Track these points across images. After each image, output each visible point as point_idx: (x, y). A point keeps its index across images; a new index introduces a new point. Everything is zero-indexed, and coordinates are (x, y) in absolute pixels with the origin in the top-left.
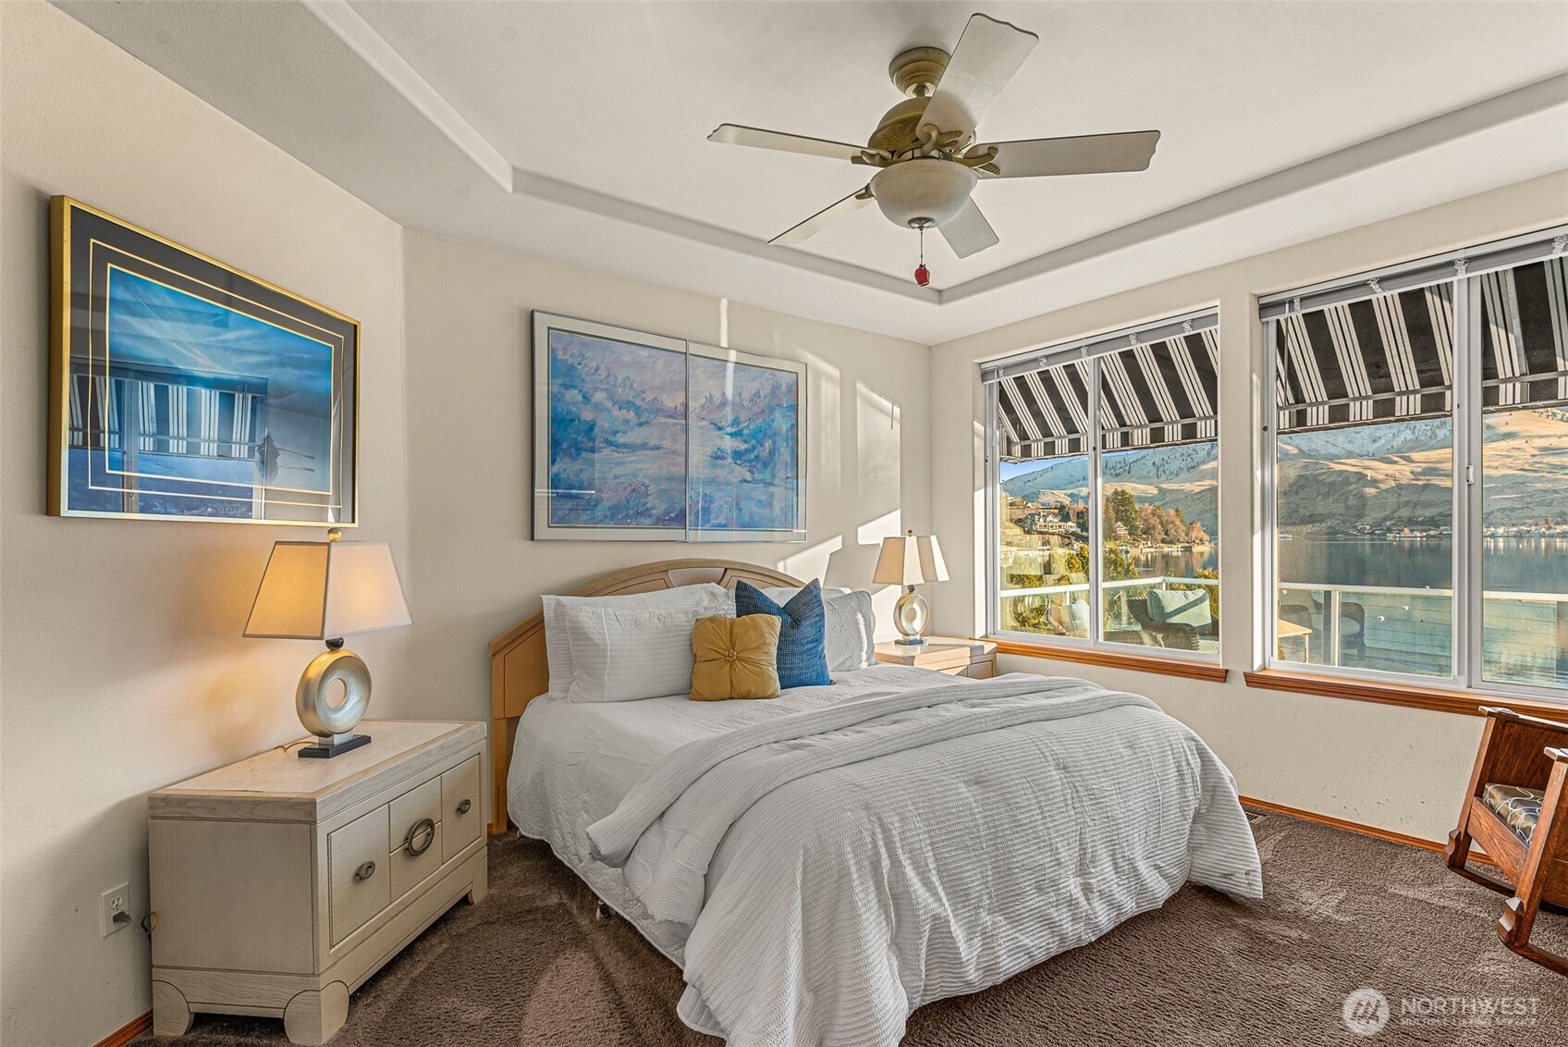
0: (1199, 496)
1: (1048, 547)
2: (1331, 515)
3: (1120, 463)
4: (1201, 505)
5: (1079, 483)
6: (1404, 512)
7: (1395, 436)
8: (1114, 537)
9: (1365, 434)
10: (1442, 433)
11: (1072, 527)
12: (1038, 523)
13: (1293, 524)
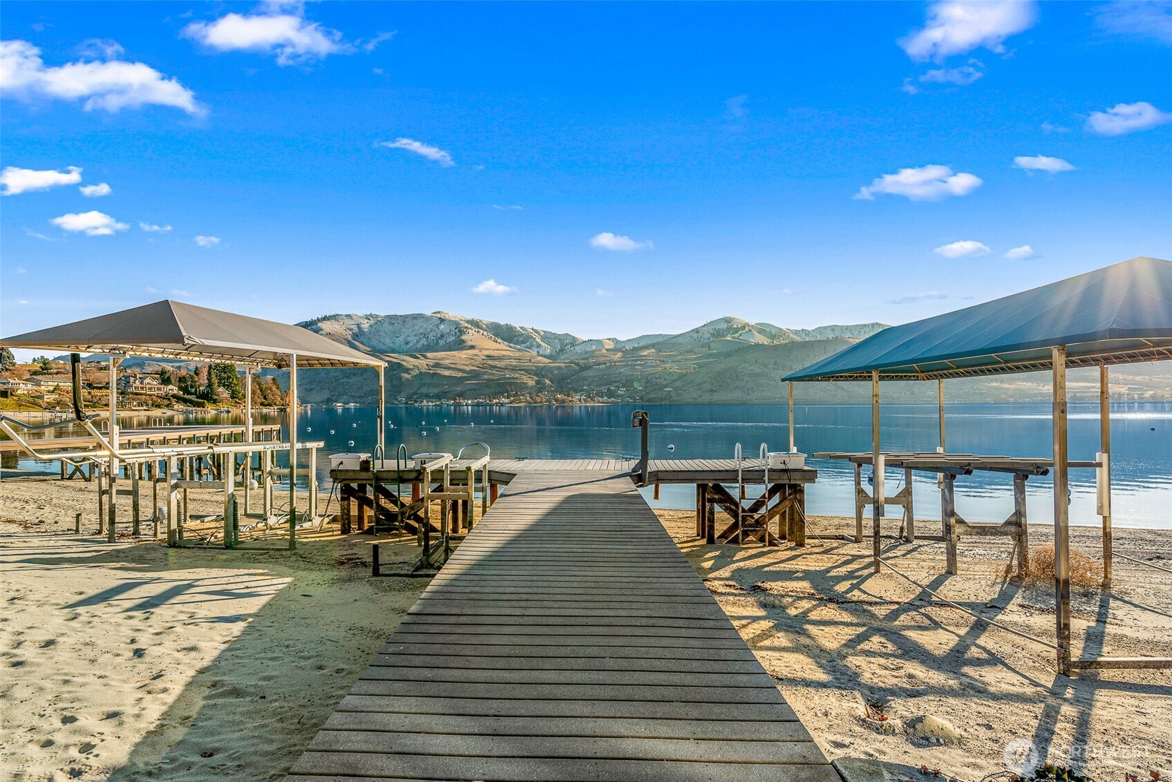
1: (145, 408)
6: (424, 390)
7: (417, 342)
8: (216, 400)
9: (401, 339)
10: (442, 342)
11: (172, 390)
12: (134, 385)
13: (360, 397)
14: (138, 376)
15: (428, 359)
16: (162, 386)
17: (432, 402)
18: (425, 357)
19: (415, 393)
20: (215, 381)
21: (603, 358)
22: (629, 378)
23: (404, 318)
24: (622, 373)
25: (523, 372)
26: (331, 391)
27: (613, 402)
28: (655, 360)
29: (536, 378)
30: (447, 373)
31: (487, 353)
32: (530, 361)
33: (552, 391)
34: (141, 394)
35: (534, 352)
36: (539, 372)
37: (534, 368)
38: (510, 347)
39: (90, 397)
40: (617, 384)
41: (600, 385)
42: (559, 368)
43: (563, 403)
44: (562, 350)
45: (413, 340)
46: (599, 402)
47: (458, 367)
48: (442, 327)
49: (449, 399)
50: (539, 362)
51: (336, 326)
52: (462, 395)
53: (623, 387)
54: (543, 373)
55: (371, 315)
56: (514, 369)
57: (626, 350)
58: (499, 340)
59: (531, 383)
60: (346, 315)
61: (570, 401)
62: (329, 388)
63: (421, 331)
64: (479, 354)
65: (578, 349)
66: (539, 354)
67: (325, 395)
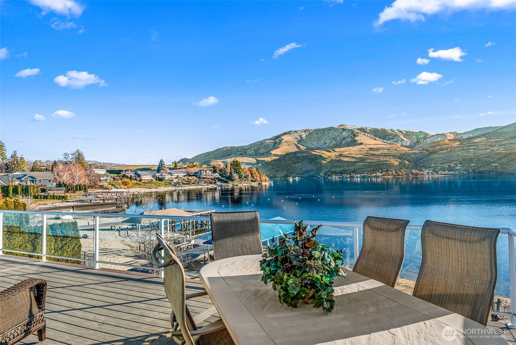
0: (270, 163)
1: (206, 184)
2: (312, 170)
3: (242, 149)
4: (271, 166)
5: (227, 157)
6: (333, 169)
7: (331, 143)
8: (233, 179)
9: (322, 141)
10: (344, 142)
11: (217, 175)
12: (203, 174)
13: (301, 174)
14: (204, 170)
15: (336, 152)
16: (213, 174)
17: (338, 176)
18: (334, 151)
19: (328, 171)
20: (233, 171)
21: (446, 146)
22: (464, 158)
23: (324, 130)
24: (459, 155)
25: (391, 157)
26: (287, 171)
27: (452, 174)
28: (485, 145)
29: (399, 160)
30: (346, 159)
31: (369, 146)
32: (396, 150)
33: (410, 168)
34: (205, 178)
35: (399, 144)
36: (401, 157)
37: (398, 154)
38: (384, 142)
39: (188, 180)
40: (456, 162)
41: (443, 163)
42: (415, 153)
43: (417, 175)
44: (418, 142)
45: (328, 141)
46: (441, 174)
47: (353, 155)
48: (344, 133)
49: (347, 174)
50: (402, 150)
51: (290, 137)
52: (354, 172)
53: (460, 164)
54: (404, 157)
55: (307, 130)
56: (386, 155)
57: (463, 139)
58: (377, 139)
59: (396, 163)
60: (295, 131)
61: (422, 174)
62: (286, 170)
63: (333, 136)
64: (365, 147)
65: (429, 141)
66: (402, 146)
67: (284, 173)
